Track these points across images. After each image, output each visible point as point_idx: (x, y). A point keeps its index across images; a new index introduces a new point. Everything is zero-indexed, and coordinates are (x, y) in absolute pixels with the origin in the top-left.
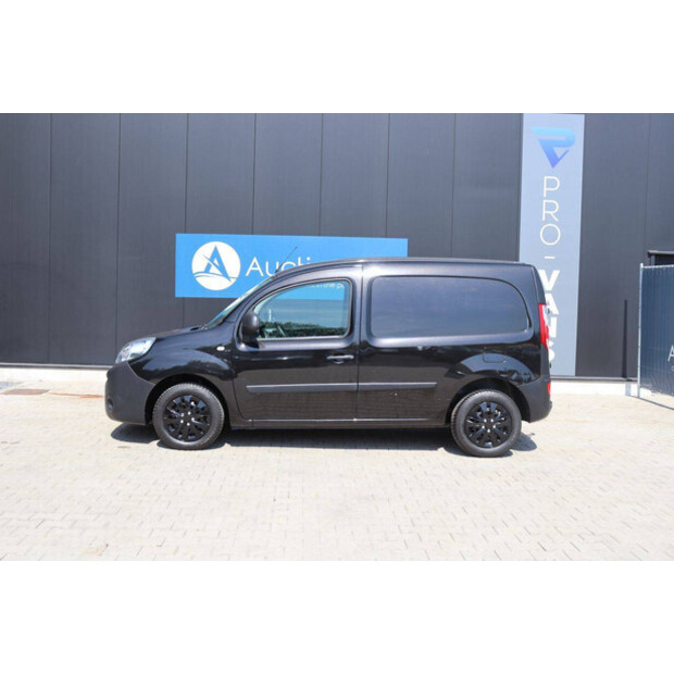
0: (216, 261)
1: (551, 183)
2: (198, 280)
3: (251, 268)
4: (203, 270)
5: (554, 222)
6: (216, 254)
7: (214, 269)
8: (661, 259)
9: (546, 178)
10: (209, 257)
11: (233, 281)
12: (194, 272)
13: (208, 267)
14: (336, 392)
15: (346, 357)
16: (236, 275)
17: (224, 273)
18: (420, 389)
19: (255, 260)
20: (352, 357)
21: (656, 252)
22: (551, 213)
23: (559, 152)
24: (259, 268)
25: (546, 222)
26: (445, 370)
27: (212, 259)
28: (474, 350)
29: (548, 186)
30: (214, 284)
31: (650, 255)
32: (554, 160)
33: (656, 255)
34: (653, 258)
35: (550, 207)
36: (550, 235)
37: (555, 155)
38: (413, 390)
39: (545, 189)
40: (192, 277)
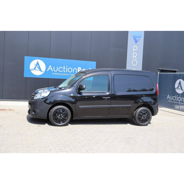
0: (38, 66)
1: (135, 48)
2: (32, 72)
3: (49, 69)
4: (33, 69)
5: (136, 59)
6: (38, 64)
7: (37, 68)
8: (162, 71)
9: (134, 46)
10: (36, 64)
11: (43, 72)
12: (30, 69)
13: (35, 68)
14: (104, 108)
15: (108, 97)
16: (44, 71)
17: (40, 70)
18: (127, 107)
19: (50, 66)
20: (109, 98)
21: (160, 69)
22: (135, 56)
23: (138, 39)
24: (51, 69)
25: (134, 59)
26: (133, 102)
27: (36, 65)
28: (141, 96)
29: (134, 49)
30: (37, 73)
31: (159, 70)
32: (136, 42)
33: (161, 70)
34: (160, 70)
35: (135, 55)
36: (135, 63)
37: (136, 40)
38: (125, 107)
39: (134, 50)
40: (29, 71)
